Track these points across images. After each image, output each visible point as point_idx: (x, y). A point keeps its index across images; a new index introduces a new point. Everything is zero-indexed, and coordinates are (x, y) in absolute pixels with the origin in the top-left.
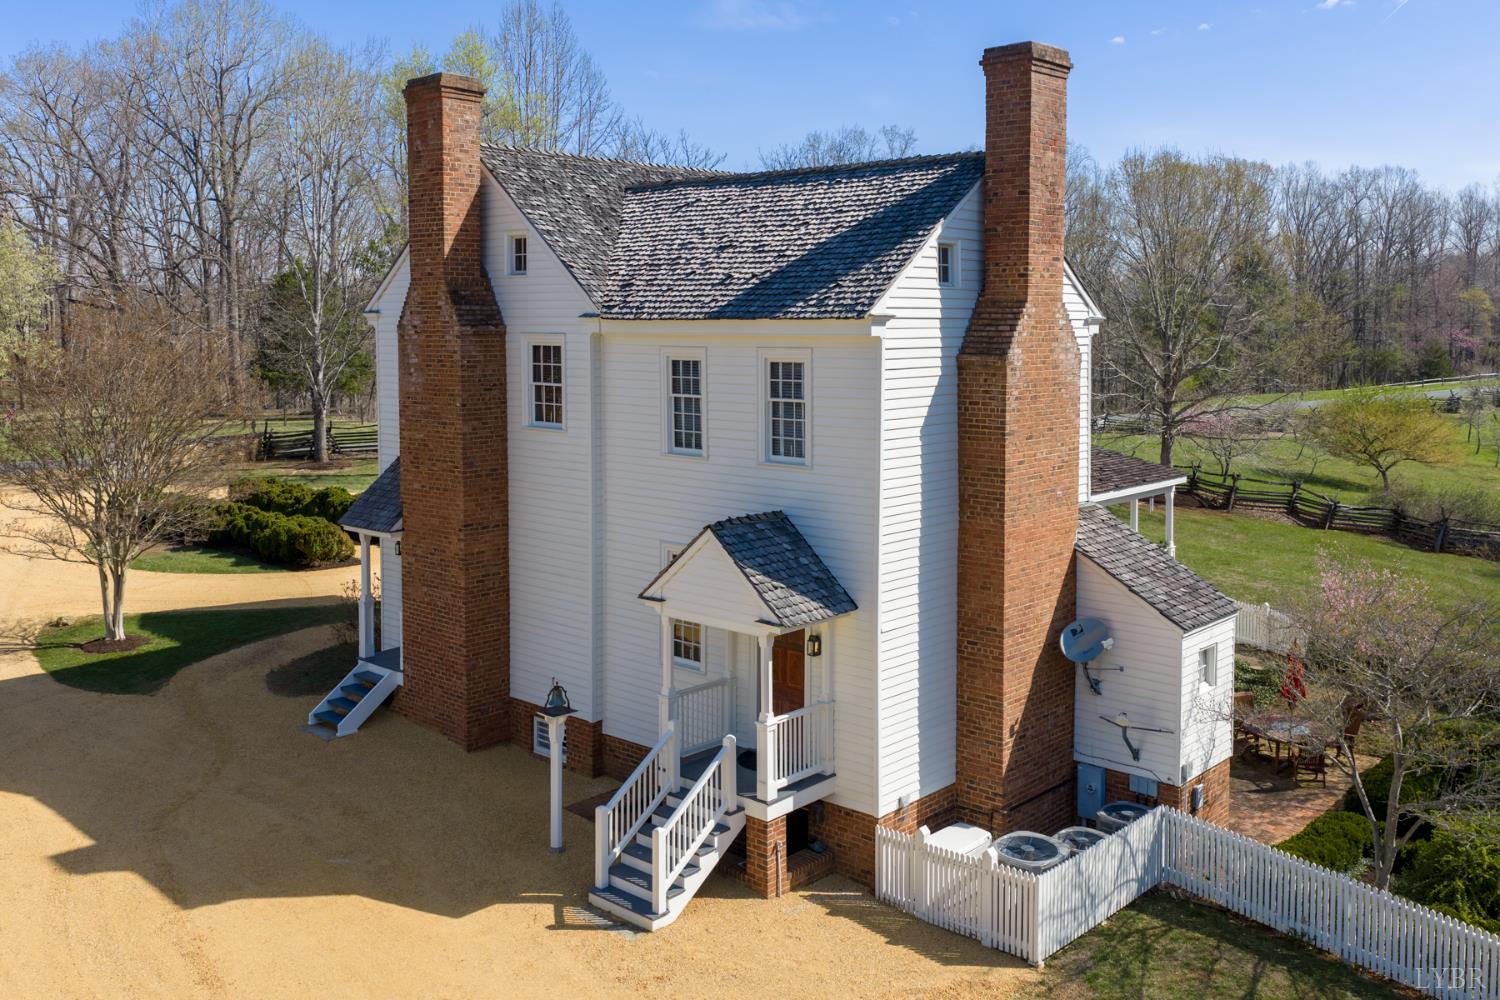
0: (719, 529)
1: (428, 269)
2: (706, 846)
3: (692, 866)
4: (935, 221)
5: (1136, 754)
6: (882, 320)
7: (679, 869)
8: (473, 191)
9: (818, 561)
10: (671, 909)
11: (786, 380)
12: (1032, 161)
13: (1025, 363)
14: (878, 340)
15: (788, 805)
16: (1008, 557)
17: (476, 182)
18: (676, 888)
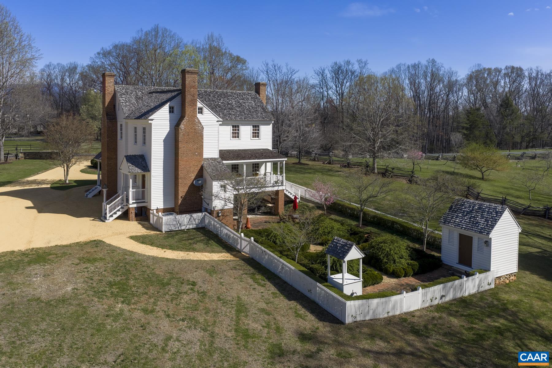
0: (126, 157)
1: (104, 109)
2: (119, 210)
4: (168, 102)
5: (208, 204)
6: (152, 120)
7: (112, 213)
8: (112, 95)
9: (146, 163)
10: (110, 220)
11: (144, 130)
13: (185, 128)
14: (151, 124)
15: (135, 205)
16: (180, 164)
17: (113, 93)
18: (111, 216)
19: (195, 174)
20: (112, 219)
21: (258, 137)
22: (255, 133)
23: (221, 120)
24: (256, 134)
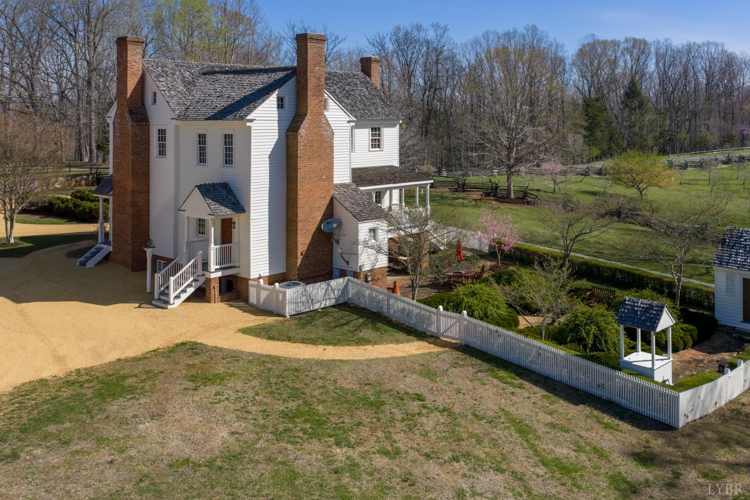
0: (200, 187)
1: (122, 103)
2: (189, 286)
3: (184, 291)
4: (276, 89)
5: (348, 263)
6: (251, 121)
7: (178, 291)
8: (139, 76)
9: (235, 197)
10: (176, 304)
11: (228, 139)
12: (309, 70)
13: (306, 135)
14: (250, 127)
15: (219, 274)
16: (299, 197)
17: (141, 73)
18: (178, 297)
19: (322, 212)
20: (178, 302)
21: (379, 147)
22: (375, 140)
23: (354, 119)
24: (376, 143)
